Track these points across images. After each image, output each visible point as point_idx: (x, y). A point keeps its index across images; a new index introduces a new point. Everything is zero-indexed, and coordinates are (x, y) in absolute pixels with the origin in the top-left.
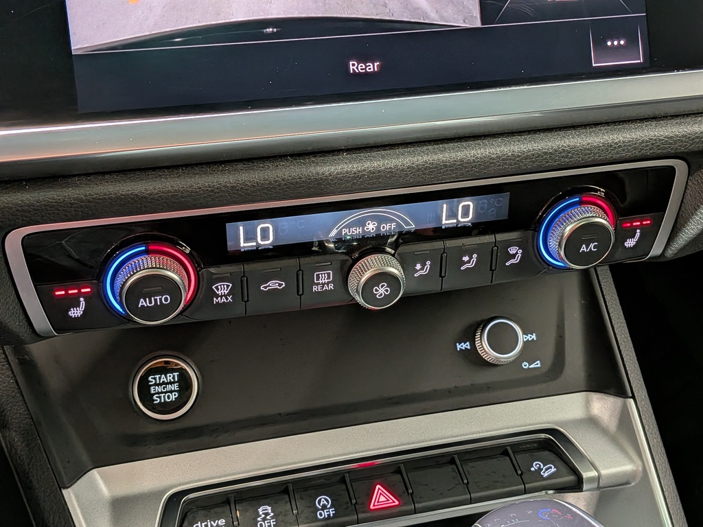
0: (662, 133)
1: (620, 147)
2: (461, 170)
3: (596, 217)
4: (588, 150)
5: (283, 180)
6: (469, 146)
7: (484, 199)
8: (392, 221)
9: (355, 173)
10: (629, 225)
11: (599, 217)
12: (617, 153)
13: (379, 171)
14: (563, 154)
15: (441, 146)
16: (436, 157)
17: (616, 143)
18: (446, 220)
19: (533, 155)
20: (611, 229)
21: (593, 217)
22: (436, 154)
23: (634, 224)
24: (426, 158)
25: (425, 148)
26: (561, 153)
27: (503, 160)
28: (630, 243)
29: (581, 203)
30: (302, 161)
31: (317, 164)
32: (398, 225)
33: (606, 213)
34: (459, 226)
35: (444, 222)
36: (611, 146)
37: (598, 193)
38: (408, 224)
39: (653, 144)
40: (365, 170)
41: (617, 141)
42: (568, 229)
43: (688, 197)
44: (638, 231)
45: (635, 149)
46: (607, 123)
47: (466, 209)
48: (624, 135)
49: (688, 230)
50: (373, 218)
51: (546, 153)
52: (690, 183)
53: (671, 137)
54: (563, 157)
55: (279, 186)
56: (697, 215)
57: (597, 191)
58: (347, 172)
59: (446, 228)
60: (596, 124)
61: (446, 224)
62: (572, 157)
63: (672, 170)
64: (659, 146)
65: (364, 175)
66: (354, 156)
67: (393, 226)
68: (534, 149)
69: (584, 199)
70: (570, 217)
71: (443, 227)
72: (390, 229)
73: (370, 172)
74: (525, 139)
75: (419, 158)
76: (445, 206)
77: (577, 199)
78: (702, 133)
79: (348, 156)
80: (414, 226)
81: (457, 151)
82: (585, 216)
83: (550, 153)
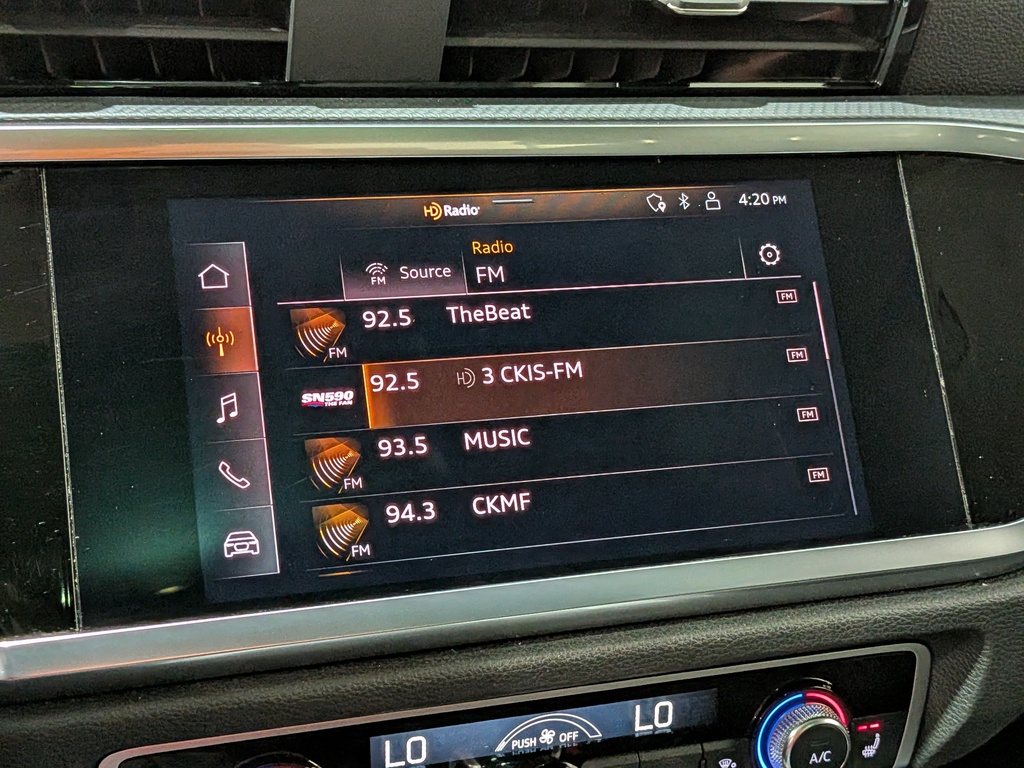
0: (897, 611)
1: (849, 628)
2: (661, 660)
3: (825, 717)
4: (811, 632)
5: (449, 678)
6: (668, 630)
7: (686, 698)
8: (574, 729)
9: (534, 667)
10: (865, 727)
11: (829, 717)
12: (845, 637)
13: (564, 665)
14: (781, 639)
15: (634, 631)
16: (630, 645)
17: (844, 624)
18: (641, 725)
19: (746, 640)
20: (845, 732)
21: (822, 717)
22: (630, 640)
23: (872, 726)
24: (618, 647)
25: (616, 634)
26: (778, 637)
27: (711, 647)
28: (869, 752)
29: (805, 700)
30: (469, 654)
31: (488, 656)
33: (836, 711)
34: (656, 733)
35: (638, 728)
36: (838, 627)
37: (824, 687)
38: (593, 733)
39: (887, 624)
40: (545, 663)
41: (844, 621)
42: (793, 735)
43: (934, 691)
44: (877, 735)
45: (867, 630)
46: (831, 600)
47: (664, 711)
48: (853, 614)
49: (938, 732)
50: (549, 726)
51: (761, 638)
52: (934, 672)
53: (909, 615)
54: (782, 642)
55: (444, 685)
56: (948, 713)
57: (821, 684)
58: (525, 666)
59: (640, 737)
60: (817, 602)
61: (639, 732)
62: (792, 643)
63: (910, 656)
64: (894, 627)
65: (545, 669)
66: (531, 646)
67: (575, 735)
68: (747, 634)
69: (809, 695)
70: (794, 718)
71: (637, 735)
72: (571, 739)
73: (552, 665)
74: (735, 621)
75: (611, 647)
76: (638, 707)
77: (800, 695)
78: (944, 609)
79: (524, 646)
80: (600, 735)
81: (655, 637)
82: (812, 716)
83: (767, 638)
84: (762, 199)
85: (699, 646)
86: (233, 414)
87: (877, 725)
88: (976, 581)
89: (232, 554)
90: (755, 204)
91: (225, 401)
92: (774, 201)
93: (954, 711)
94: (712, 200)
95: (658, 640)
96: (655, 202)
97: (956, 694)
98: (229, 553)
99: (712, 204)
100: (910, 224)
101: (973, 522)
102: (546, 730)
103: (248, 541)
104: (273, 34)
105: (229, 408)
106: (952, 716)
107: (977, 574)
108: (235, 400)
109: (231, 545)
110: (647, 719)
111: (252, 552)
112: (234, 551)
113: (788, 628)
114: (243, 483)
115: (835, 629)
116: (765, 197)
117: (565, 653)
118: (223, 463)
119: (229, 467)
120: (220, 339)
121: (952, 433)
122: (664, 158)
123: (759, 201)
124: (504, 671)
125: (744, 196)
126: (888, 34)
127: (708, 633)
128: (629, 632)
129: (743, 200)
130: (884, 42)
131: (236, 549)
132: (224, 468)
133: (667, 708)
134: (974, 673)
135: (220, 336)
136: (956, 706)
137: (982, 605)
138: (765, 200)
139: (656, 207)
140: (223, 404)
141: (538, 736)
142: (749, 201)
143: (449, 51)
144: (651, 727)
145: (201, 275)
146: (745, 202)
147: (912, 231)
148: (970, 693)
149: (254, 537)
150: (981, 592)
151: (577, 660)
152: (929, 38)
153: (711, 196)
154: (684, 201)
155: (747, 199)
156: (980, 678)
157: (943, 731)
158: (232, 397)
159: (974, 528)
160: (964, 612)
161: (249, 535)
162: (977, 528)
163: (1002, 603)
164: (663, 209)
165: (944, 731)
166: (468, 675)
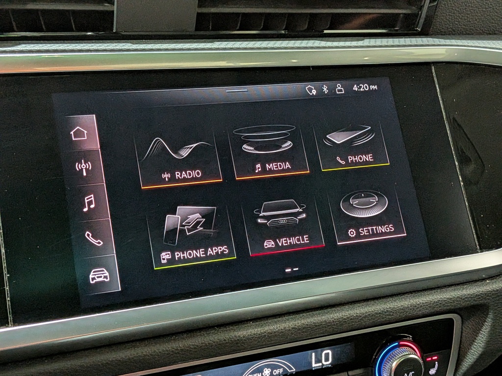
0: (445, 296)
1: (421, 306)
2: (326, 327)
3: (411, 354)
4: (402, 309)
5: (214, 342)
6: (329, 312)
7: (338, 348)
8: (280, 367)
9: (259, 335)
10: (430, 359)
11: (412, 354)
12: (420, 311)
13: (275, 332)
14: (387, 313)
15: (311, 313)
16: (309, 320)
17: (419, 305)
18: (315, 364)
19: (369, 315)
20: (421, 362)
21: (409, 354)
22: (309, 318)
23: (434, 358)
24: (303, 321)
25: (301, 315)
26: (385, 313)
27: (351, 319)
28: (432, 371)
29: (400, 346)
30: (225, 329)
31: (235, 330)
32: (285, 370)
33: (415, 351)
34: (324, 367)
35: (314, 365)
36: (416, 306)
37: (408, 339)
38: (291, 369)
39: (440, 304)
40: (265, 332)
41: (418, 303)
42: (394, 365)
43: (464, 338)
44: (436, 363)
45: (430, 307)
46: (411, 292)
47: (327, 355)
48: (423, 299)
49: (467, 359)
50: (268, 366)
51: (377, 313)
52: (464, 328)
53: (451, 299)
54: (388, 315)
55: (211, 346)
56: (472, 349)
57: (406, 337)
58: (254, 334)
59: (315, 370)
60: (404, 294)
61: (315, 367)
62: (393, 315)
63: (451, 321)
64: (444, 305)
65: (265, 335)
66: (257, 323)
67: (281, 370)
68: (369, 312)
69: (401, 343)
70: (394, 355)
71: (314, 369)
72: (279, 373)
73: (269, 333)
74: (363, 305)
75: (299, 322)
76: (313, 354)
77: (397, 344)
78: (468, 295)
79: (254, 324)
80: (295, 370)
81: (322, 316)
82: (404, 354)
83: (380, 313)
84: (364, 87)
85: (345, 319)
86: (92, 206)
87: (436, 358)
88: (484, 279)
89: (94, 281)
90: (361, 90)
91: (87, 199)
92: (371, 88)
93: (474, 348)
94: (339, 88)
95: (323, 317)
96: (310, 90)
97: (475, 339)
98: (92, 281)
99: (339, 91)
100: (440, 99)
101: (480, 249)
102: (266, 369)
103: (103, 274)
104: (106, 7)
105: (90, 203)
106: (474, 351)
107: (484, 276)
108: (93, 198)
109: (94, 276)
110: (318, 360)
111: (105, 280)
112: (95, 279)
113: (390, 308)
114: (99, 243)
115: (414, 307)
116: (366, 86)
117: (275, 327)
118: (87, 232)
119: (91, 235)
120: (84, 166)
121: (467, 204)
122: (314, 67)
123: (363, 88)
124: (244, 337)
125: (355, 86)
126: (423, 4)
127: (349, 312)
128: (308, 314)
129: (355, 88)
130: (421, 8)
131: (96, 278)
132: (88, 235)
133: (328, 353)
134: (485, 327)
135: (83, 164)
136: (476, 346)
137: (488, 292)
138: (366, 88)
139: (311, 92)
140: (86, 201)
141: (262, 372)
142: (358, 88)
143: (199, 15)
144: (320, 364)
145: (72, 133)
146: (356, 89)
147: (441, 102)
148: (483, 338)
149: (106, 271)
150: (487, 285)
151: (282, 329)
152: (443, 6)
153: (339, 86)
154: (325, 89)
155: (357, 87)
156: (487, 330)
157: (469, 358)
158: (91, 197)
159: (481, 252)
160: (479, 295)
161: (103, 271)
162: (483, 252)
163: (497, 290)
164: (314, 94)
165: (470, 360)
166: (225, 340)
